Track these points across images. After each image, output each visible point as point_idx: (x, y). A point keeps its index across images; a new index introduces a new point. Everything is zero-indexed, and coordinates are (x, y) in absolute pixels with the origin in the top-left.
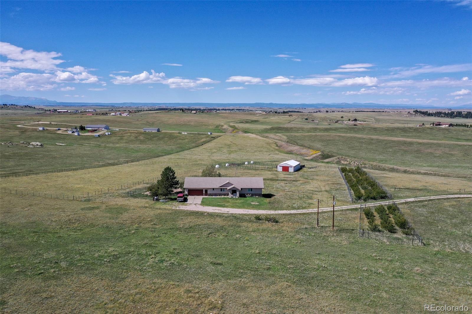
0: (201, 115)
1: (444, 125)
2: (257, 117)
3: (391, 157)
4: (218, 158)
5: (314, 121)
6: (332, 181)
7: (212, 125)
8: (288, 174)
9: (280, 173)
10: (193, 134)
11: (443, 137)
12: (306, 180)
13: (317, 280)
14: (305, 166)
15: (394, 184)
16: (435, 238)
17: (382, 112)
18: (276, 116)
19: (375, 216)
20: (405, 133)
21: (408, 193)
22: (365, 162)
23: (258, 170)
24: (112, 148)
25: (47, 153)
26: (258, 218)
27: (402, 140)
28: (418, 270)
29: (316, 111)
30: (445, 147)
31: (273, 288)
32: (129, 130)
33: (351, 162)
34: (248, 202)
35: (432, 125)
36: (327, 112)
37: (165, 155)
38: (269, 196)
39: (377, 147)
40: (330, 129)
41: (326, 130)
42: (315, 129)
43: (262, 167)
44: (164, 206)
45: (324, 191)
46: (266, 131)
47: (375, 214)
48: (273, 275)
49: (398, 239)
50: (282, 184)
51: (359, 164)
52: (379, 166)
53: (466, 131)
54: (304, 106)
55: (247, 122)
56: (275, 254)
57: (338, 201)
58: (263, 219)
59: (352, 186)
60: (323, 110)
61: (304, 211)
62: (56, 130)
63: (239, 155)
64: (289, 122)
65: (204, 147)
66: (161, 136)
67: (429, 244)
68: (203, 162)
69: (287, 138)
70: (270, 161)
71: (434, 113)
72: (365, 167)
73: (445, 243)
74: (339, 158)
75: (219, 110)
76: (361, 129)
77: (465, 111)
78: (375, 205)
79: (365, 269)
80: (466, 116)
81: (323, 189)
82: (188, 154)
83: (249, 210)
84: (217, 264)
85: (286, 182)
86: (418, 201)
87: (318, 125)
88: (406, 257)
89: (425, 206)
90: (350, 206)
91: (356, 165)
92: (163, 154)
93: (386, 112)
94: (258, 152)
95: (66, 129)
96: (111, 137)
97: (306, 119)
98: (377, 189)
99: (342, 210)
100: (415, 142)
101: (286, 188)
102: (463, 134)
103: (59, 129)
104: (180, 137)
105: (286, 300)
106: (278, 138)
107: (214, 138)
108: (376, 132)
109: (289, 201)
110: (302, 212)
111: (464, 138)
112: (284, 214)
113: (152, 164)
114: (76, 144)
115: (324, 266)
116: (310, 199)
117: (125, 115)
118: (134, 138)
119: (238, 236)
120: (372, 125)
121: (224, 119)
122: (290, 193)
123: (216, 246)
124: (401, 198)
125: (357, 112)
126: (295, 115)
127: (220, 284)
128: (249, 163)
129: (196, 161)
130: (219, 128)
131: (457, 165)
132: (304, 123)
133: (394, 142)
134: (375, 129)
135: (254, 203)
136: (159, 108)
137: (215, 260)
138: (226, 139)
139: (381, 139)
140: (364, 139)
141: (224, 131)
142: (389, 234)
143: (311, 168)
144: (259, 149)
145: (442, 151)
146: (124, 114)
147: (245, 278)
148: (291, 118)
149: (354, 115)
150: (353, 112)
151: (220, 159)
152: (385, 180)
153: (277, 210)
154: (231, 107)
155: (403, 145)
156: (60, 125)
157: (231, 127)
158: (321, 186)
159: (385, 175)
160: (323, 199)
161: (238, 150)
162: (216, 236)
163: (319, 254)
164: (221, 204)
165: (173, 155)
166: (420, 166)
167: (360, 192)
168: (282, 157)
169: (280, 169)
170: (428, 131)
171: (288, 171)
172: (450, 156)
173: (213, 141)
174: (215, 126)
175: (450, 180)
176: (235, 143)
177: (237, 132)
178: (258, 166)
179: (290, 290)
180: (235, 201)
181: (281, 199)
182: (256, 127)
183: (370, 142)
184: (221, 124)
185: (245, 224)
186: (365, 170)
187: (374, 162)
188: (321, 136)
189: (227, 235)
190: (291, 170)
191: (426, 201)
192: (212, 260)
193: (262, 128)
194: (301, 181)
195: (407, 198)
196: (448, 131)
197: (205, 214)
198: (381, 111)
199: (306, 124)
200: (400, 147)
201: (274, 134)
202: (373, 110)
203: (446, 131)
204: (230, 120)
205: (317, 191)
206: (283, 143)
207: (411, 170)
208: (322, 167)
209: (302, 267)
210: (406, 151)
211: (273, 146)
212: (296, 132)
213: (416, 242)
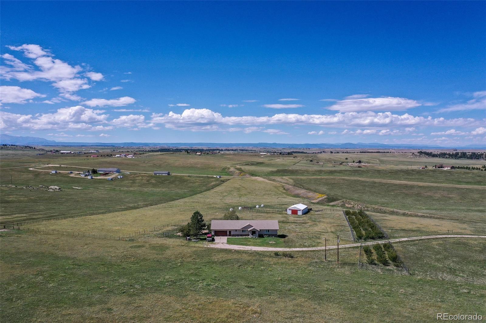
0: (206, 157)
1: (446, 168)
2: (262, 159)
3: (393, 200)
4: (230, 201)
5: (318, 162)
6: (337, 224)
7: (218, 167)
8: (297, 217)
9: (290, 216)
10: (202, 177)
11: (444, 179)
12: (314, 222)
13: (327, 298)
14: (312, 209)
15: (392, 226)
16: (420, 270)
17: (387, 153)
18: (280, 158)
19: (372, 253)
20: (408, 175)
21: (402, 234)
22: (367, 205)
23: (269, 213)
24: (127, 192)
25: (68, 197)
26: (277, 254)
27: (403, 183)
28: (402, 291)
29: (320, 152)
30: (444, 191)
31: (295, 302)
32: (140, 173)
33: (354, 205)
34: (266, 241)
35: (434, 168)
36: (332, 152)
37: (180, 199)
38: (283, 236)
39: (380, 190)
40: (335, 172)
41: (331, 172)
42: (320, 172)
43: (273, 210)
44: (197, 245)
45: (330, 232)
46: (272, 173)
47: (373, 251)
48: (294, 294)
49: (390, 270)
50: (293, 226)
51: (362, 207)
52: (380, 209)
53: (468, 173)
54: (308, 146)
55: (252, 164)
56: (293, 281)
57: (342, 240)
58: (281, 255)
59: (355, 227)
60: (327, 150)
61: (314, 249)
62: (69, 173)
63: (249, 198)
64: (294, 163)
65: (214, 191)
66: (171, 180)
67: (415, 274)
68: (216, 206)
69: (294, 182)
70: (279, 205)
71: (439, 154)
72: (368, 210)
73: (427, 273)
74: (343, 201)
75: (222, 150)
76: (365, 171)
77: (469, 152)
78: (373, 244)
79: (362, 290)
80: (471, 157)
81: (329, 230)
82: (200, 197)
83: (268, 248)
84: (250, 287)
85: (296, 224)
86: (411, 240)
87: (322, 167)
88: (395, 283)
89: (416, 244)
90: (352, 245)
91: (359, 208)
92: (178, 198)
93: (391, 152)
94: (267, 195)
95: (79, 172)
96: (124, 180)
97: (311, 161)
98: (375, 230)
99: (345, 248)
100: (416, 186)
101: (297, 230)
102: (464, 176)
103: (71, 173)
104: (190, 180)
105: (304, 309)
106: (285, 182)
107: (223, 181)
108: (379, 175)
109: (300, 240)
110: (312, 249)
111: (465, 181)
112: (297, 251)
113: (170, 207)
114: (91, 188)
115: (331, 288)
116: (318, 239)
117: (131, 157)
118: (145, 182)
119: (262, 267)
120: (376, 167)
121: (229, 161)
122: (302, 234)
123: (247, 275)
124: (396, 238)
125: (361, 153)
126: (300, 157)
127: (256, 299)
128: (260, 206)
129: (210, 204)
130: (225, 171)
131: (454, 207)
132: (309, 165)
133: (396, 185)
134: (379, 172)
135: (271, 242)
136: (161, 148)
137: (248, 285)
138: (235, 182)
139: (384, 182)
140: (368, 182)
141: (231, 174)
142: (383, 266)
143: (317, 211)
144: (267, 193)
145: (441, 194)
146: (129, 156)
147: (273, 296)
148: (296, 160)
149: (358, 156)
150: (357, 153)
151: (232, 203)
152: (385, 222)
153: (292, 248)
154: (234, 147)
155: (405, 188)
156: (70, 168)
157: (238, 169)
158: (327, 228)
159: (385, 218)
160: (329, 239)
161: (248, 194)
162: (245, 268)
163: (327, 280)
164: (244, 243)
165: (187, 198)
166: (419, 209)
167: (361, 233)
168: (290, 200)
169: (289, 212)
170: (431, 173)
171: (297, 214)
172: (448, 199)
173: (223, 184)
174: (222, 169)
175: (443, 222)
176: (244, 186)
177: (244, 175)
178: (269, 209)
179: (307, 303)
180: (256, 241)
181: (294, 239)
182: (263, 170)
183: (373, 185)
184: (227, 167)
185: (267, 259)
186: (367, 213)
187: (376, 205)
188: (327, 179)
189: (254, 267)
190: (300, 213)
191: (417, 240)
192: (246, 285)
193: (268, 171)
194: (309, 224)
195: (401, 238)
196: (450, 174)
197: (233, 251)
198: (386, 151)
199: (311, 166)
200: (402, 190)
201: (281, 177)
202: (378, 151)
203: (448, 174)
204: (236, 163)
205: (324, 233)
206: (290, 186)
207: (409, 213)
208: (328, 210)
209: (315, 289)
210: (407, 195)
211: (280, 190)
212: (301, 175)
213: (404, 273)
